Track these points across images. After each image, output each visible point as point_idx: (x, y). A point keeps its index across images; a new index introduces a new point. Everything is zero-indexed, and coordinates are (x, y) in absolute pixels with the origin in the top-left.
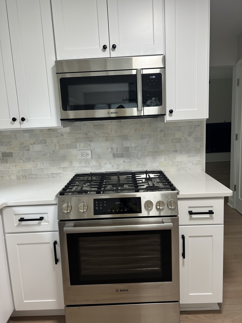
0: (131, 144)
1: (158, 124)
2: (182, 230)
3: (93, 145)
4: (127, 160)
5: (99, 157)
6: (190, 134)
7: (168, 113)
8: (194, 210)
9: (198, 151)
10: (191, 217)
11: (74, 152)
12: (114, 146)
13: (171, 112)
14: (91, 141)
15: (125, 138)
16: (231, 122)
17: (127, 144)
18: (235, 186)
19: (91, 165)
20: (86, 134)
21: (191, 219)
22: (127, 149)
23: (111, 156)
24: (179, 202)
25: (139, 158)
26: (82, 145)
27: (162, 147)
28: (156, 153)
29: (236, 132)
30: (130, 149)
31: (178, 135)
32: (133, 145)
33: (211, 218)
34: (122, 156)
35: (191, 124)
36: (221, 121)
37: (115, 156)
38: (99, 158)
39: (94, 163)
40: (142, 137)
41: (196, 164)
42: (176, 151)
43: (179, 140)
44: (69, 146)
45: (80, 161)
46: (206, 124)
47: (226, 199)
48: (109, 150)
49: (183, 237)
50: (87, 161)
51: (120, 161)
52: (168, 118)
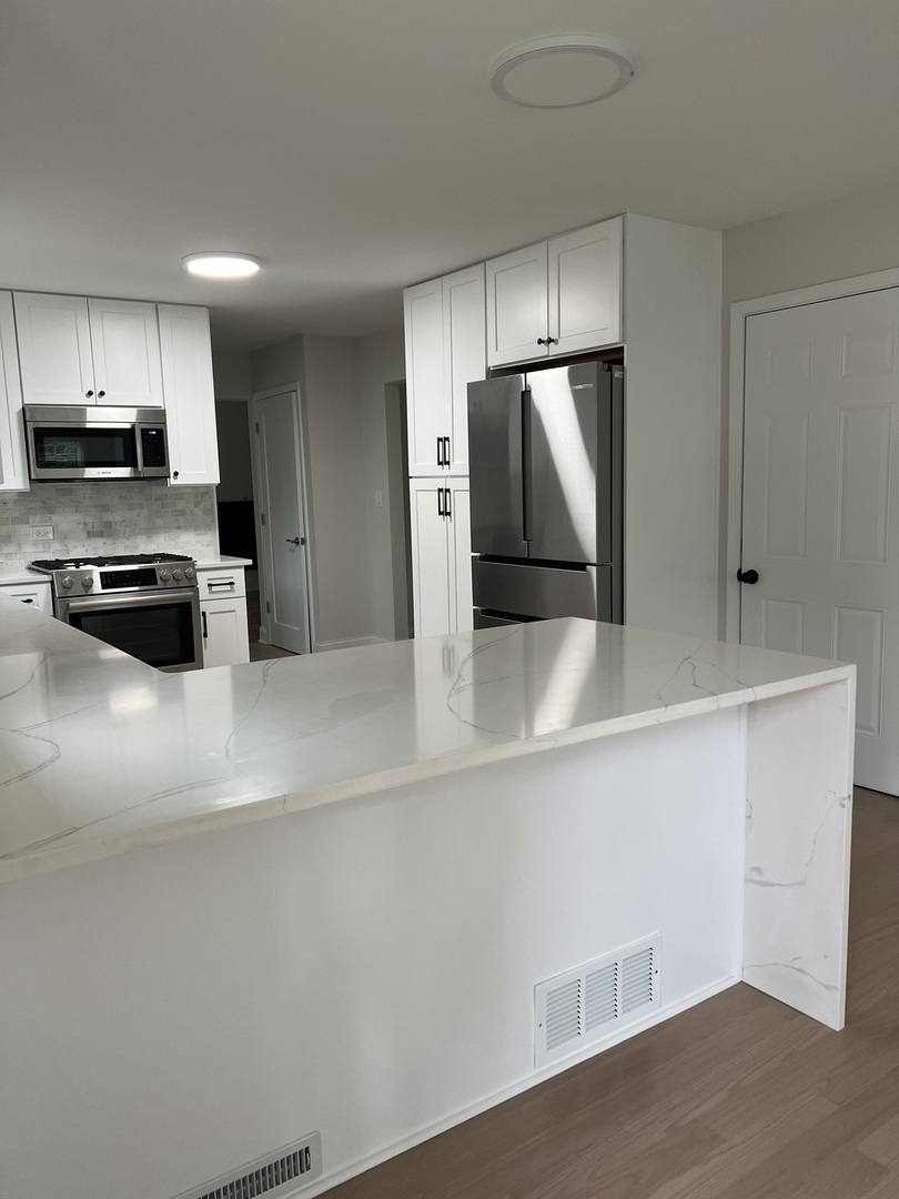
0: (115, 517)
1: (156, 490)
2: (203, 607)
3: (55, 518)
4: (109, 541)
5: (63, 537)
6: (197, 504)
7: (172, 475)
8: (213, 582)
9: (208, 527)
10: (210, 590)
11: (23, 529)
12: (89, 520)
13: (176, 474)
14: (52, 513)
15: (105, 508)
16: (252, 503)
17: (108, 517)
18: (268, 603)
19: (53, 548)
20: (44, 502)
21: (211, 592)
22: (108, 525)
23: (84, 534)
24: (198, 574)
25: (127, 538)
26: (38, 518)
27: (159, 522)
28: (151, 531)
29: (261, 511)
30: (113, 525)
31: (181, 505)
32: (118, 519)
33: (232, 590)
34: (101, 535)
35: (198, 491)
36: (241, 499)
37: (90, 535)
38: (66, 538)
39: (56, 546)
40: (131, 507)
41: (208, 545)
42: (179, 527)
43: (182, 513)
44: (16, 521)
45: (36, 543)
46: (218, 503)
47: (247, 568)
48: (81, 526)
49: (204, 613)
50: (46, 544)
51: (99, 542)
52: (172, 481)
